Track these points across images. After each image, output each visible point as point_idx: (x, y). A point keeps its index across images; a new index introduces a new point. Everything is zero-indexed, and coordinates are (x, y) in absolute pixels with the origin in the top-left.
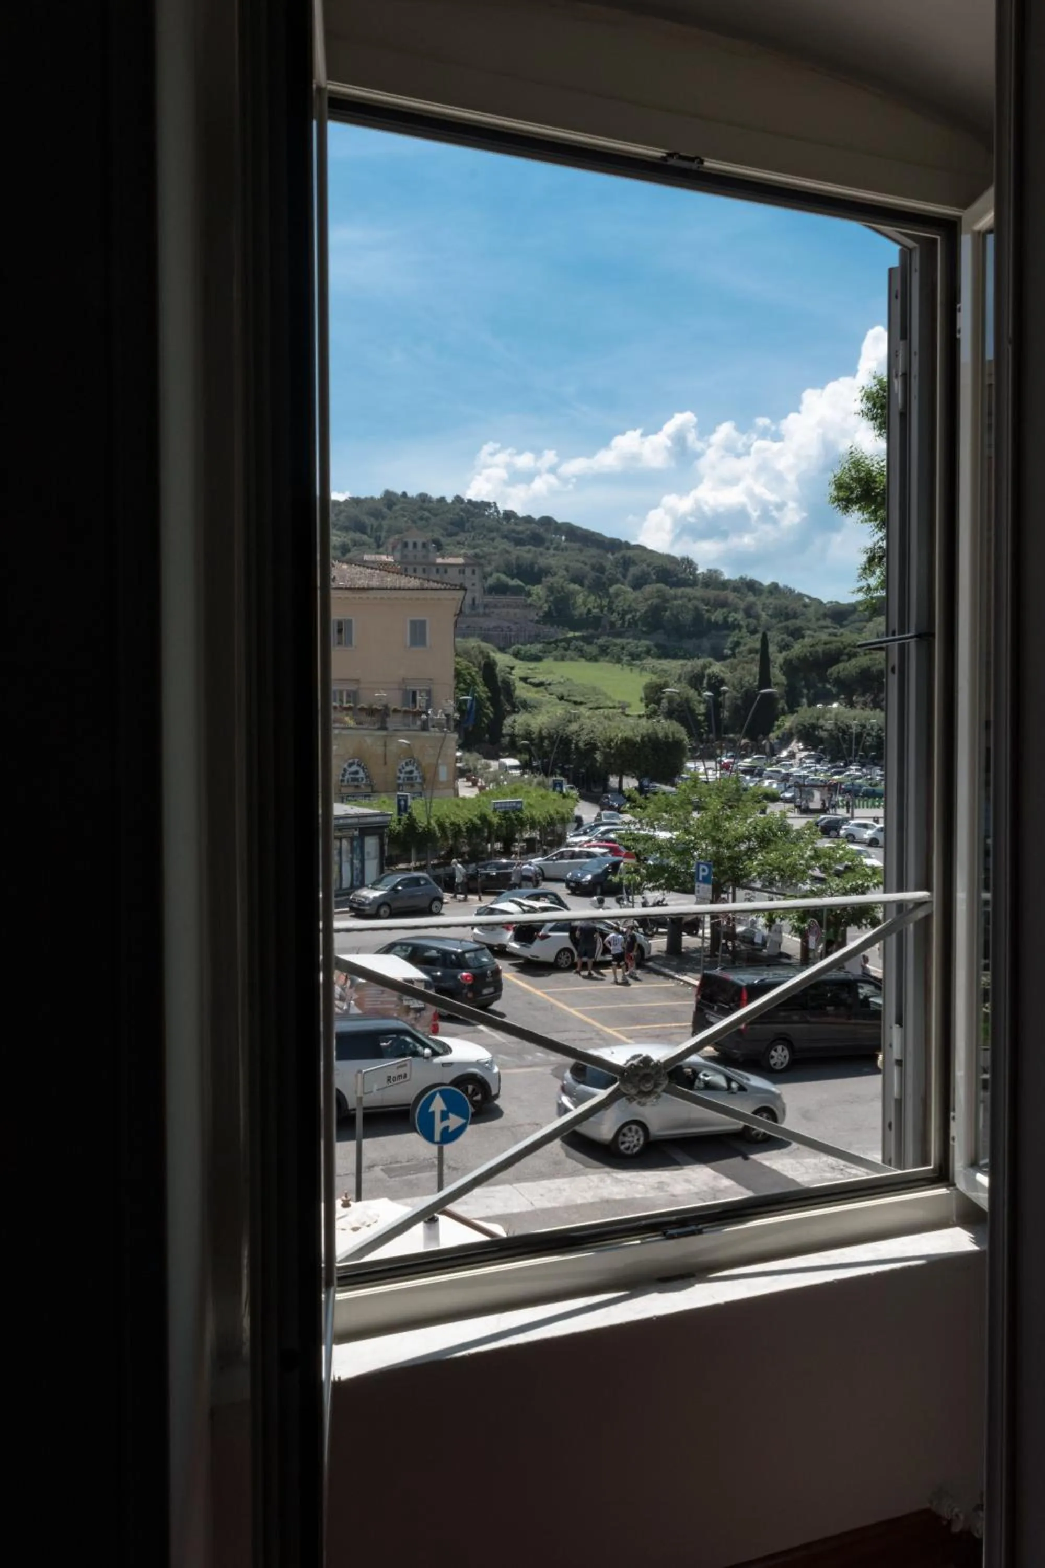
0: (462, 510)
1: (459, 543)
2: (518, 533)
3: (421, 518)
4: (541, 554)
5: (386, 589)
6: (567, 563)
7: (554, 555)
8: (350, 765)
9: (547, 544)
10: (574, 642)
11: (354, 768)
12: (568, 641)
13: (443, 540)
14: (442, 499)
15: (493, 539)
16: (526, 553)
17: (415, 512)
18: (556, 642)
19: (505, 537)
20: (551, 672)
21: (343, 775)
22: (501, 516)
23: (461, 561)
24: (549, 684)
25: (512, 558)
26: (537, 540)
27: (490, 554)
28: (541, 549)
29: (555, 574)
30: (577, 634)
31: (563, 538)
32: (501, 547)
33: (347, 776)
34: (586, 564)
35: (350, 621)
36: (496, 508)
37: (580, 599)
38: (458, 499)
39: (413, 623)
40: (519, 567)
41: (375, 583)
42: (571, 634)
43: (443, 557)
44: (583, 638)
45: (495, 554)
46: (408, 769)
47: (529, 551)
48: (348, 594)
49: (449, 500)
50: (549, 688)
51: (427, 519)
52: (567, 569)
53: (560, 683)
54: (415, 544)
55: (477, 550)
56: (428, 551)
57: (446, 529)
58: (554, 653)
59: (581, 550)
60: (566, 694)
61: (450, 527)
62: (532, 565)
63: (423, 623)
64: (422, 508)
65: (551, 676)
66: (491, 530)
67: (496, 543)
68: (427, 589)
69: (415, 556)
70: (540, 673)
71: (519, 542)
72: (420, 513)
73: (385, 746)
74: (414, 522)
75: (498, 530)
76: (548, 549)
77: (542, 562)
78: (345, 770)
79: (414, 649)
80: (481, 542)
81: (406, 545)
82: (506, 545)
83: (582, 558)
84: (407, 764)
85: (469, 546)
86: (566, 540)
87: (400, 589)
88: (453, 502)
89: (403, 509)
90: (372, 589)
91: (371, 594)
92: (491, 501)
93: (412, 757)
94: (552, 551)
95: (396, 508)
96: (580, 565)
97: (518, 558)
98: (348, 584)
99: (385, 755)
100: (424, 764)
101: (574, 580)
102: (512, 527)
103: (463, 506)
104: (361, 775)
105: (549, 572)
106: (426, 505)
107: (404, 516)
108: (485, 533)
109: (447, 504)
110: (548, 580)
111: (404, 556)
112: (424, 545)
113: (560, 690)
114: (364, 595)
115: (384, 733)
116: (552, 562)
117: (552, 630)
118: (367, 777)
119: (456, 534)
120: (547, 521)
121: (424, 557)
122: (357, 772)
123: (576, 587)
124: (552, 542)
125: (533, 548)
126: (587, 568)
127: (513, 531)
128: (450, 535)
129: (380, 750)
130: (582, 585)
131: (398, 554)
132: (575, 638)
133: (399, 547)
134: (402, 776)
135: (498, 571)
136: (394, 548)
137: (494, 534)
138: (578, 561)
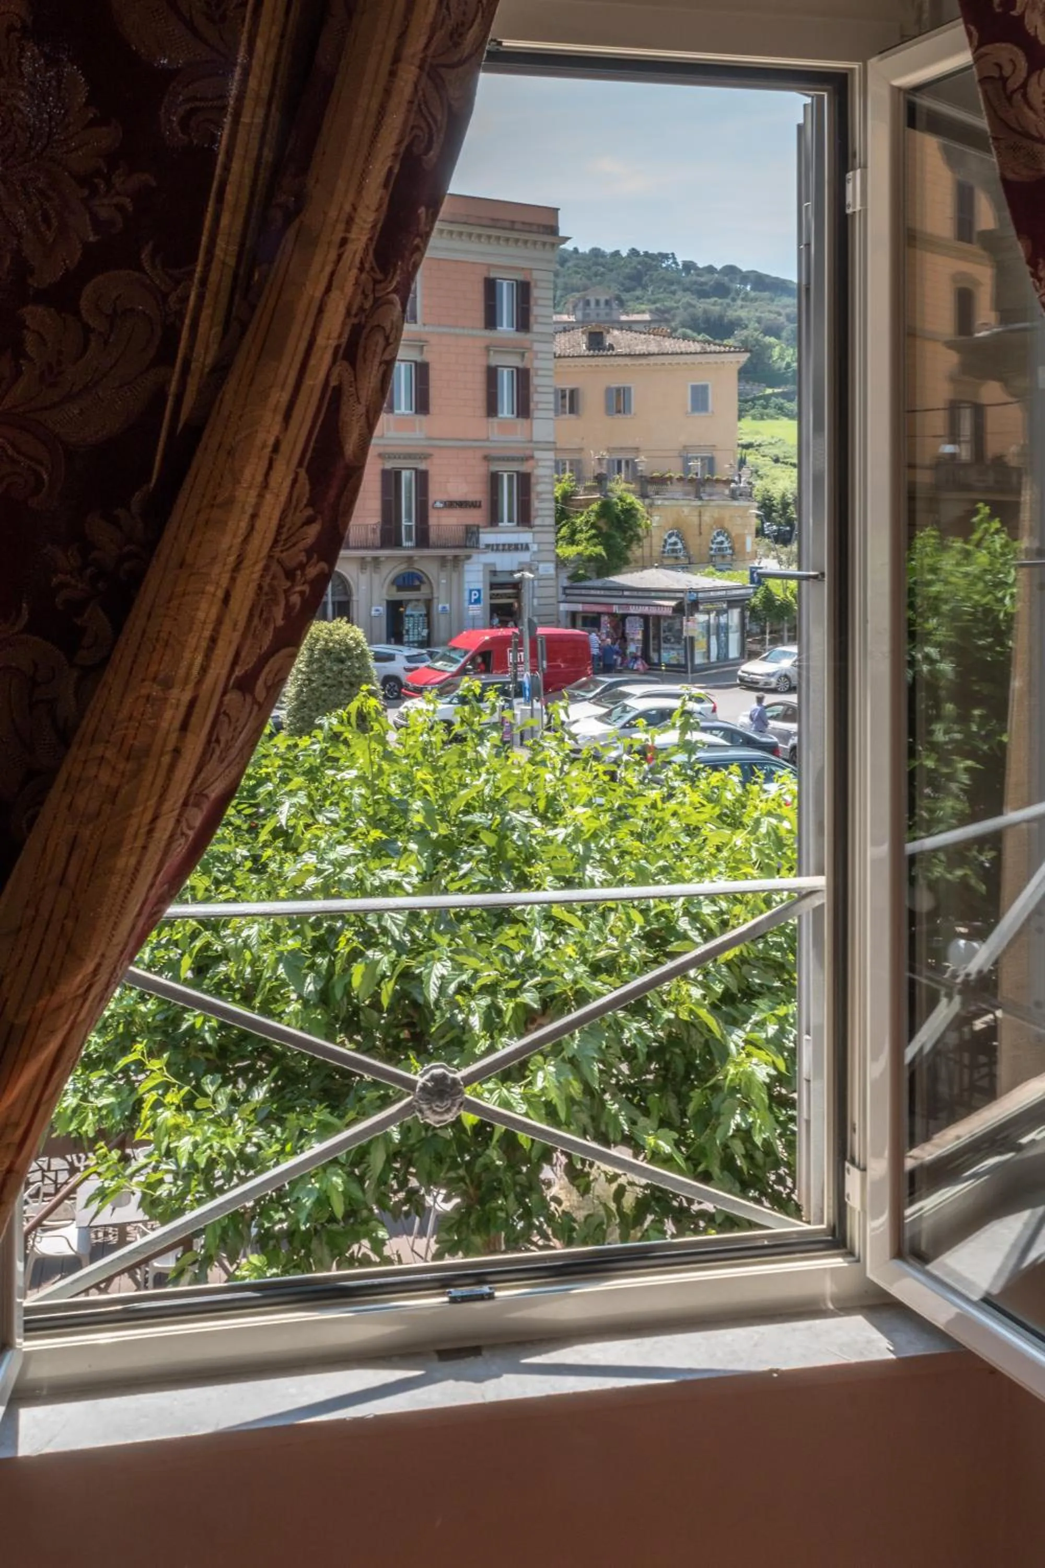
0: (639, 263)
1: (638, 298)
2: (702, 284)
3: (596, 275)
4: (728, 305)
5: (667, 354)
6: (758, 314)
7: (742, 307)
8: (670, 536)
9: (732, 295)
10: (773, 399)
11: (674, 539)
12: (767, 398)
13: (625, 296)
14: (617, 253)
15: (674, 293)
16: (711, 306)
17: (589, 268)
18: (753, 400)
19: (686, 290)
20: (757, 433)
21: (664, 547)
22: (680, 267)
23: (647, 317)
24: (760, 445)
25: (699, 311)
26: (721, 290)
27: (672, 308)
28: (728, 301)
29: (746, 327)
30: (776, 390)
31: (748, 288)
32: (684, 300)
33: (668, 547)
34: (779, 314)
35: (629, 389)
36: (674, 258)
37: (776, 352)
38: (634, 252)
39: (694, 388)
40: (707, 321)
41: (653, 348)
42: (769, 391)
43: (627, 314)
44: (784, 395)
45: (678, 308)
46: (720, 539)
47: (714, 304)
48: (628, 361)
49: (624, 253)
50: (762, 449)
51: (603, 274)
52: (759, 321)
53: (771, 444)
54: (598, 302)
55: (658, 305)
56: (611, 309)
57: (623, 285)
58: (752, 412)
59: (772, 300)
60: (781, 455)
61: (627, 282)
62: (721, 317)
63: (705, 388)
64: (597, 264)
65: (757, 437)
66: (672, 283)
67: (677, 297)
68: (711, 353)
69: (598, 315)
70: (746, 434)
71: (703, 294)
72: (594, 269)
73: (700, 516)
74: (589, 278)
75: (679, 282)
76: (734, 300)
77: (732, 314)
78: (666, 541)
79: (696, 414)
80: (661, 296)
81: (587, 303)
82: (688, 298)
83: (773, 308)
84: (718, 534)
85: (649, 300)
86: (752, 289)
87: (682, 353)
88: (629, 256)
89: (576, 266)
90: (653, 354)
91: (652, 360)
92: (669, 252)
93: (722, 528)
94: (739, 302)
95: (569, 264)
96: (773, 316)
97: (705, 311)
98: (627, 351)
99: (700, 525)
100: (733, 535)
101: (768, 331)
102: (695, 278)
103: (639, 259)
104: (680, 546)
105: (739, 325)
106: (600, 260)
107: (577, 273)
108: (665, 285)
109: (623, 258)
110: (740, 334)
111: (586, 315)
112: (607, 303)
113: (775, 451)
114: (644, 361)
115: (699, 503)
116: (743, 314)
117: (748, 387)
118: (685, 548)
119: (634, 289)
120: (731, 270)
121: (607, 314)
122: (675, 544)
123: (772, 340)
124: (738, 292)
125: (720, 301)
126: (782, 319)
127: (695, 283)
128: (628, 290)
129: (695, 520)
130: (778, 337)
131: (579, 314)
132: (773, 395)
133: (581, 305)
134: (714, 546)
135: (683, 326)
136: (575, 307)
137: (673, 288)
138: (770, 312)
